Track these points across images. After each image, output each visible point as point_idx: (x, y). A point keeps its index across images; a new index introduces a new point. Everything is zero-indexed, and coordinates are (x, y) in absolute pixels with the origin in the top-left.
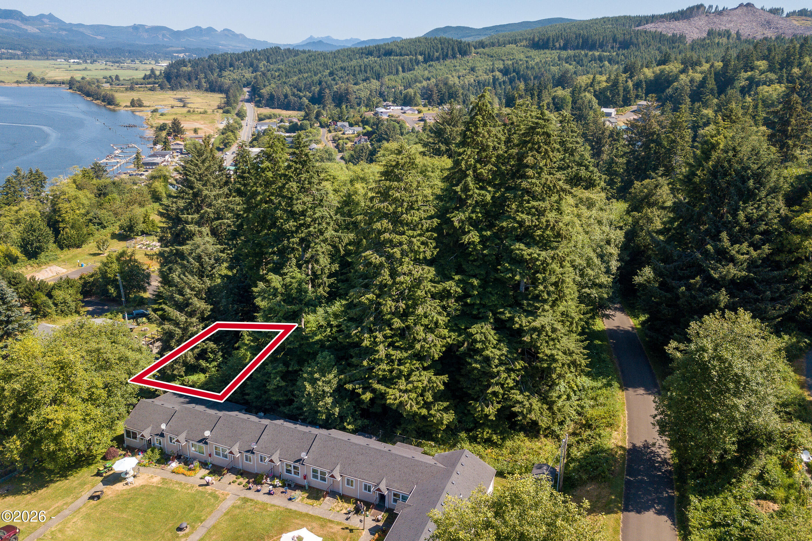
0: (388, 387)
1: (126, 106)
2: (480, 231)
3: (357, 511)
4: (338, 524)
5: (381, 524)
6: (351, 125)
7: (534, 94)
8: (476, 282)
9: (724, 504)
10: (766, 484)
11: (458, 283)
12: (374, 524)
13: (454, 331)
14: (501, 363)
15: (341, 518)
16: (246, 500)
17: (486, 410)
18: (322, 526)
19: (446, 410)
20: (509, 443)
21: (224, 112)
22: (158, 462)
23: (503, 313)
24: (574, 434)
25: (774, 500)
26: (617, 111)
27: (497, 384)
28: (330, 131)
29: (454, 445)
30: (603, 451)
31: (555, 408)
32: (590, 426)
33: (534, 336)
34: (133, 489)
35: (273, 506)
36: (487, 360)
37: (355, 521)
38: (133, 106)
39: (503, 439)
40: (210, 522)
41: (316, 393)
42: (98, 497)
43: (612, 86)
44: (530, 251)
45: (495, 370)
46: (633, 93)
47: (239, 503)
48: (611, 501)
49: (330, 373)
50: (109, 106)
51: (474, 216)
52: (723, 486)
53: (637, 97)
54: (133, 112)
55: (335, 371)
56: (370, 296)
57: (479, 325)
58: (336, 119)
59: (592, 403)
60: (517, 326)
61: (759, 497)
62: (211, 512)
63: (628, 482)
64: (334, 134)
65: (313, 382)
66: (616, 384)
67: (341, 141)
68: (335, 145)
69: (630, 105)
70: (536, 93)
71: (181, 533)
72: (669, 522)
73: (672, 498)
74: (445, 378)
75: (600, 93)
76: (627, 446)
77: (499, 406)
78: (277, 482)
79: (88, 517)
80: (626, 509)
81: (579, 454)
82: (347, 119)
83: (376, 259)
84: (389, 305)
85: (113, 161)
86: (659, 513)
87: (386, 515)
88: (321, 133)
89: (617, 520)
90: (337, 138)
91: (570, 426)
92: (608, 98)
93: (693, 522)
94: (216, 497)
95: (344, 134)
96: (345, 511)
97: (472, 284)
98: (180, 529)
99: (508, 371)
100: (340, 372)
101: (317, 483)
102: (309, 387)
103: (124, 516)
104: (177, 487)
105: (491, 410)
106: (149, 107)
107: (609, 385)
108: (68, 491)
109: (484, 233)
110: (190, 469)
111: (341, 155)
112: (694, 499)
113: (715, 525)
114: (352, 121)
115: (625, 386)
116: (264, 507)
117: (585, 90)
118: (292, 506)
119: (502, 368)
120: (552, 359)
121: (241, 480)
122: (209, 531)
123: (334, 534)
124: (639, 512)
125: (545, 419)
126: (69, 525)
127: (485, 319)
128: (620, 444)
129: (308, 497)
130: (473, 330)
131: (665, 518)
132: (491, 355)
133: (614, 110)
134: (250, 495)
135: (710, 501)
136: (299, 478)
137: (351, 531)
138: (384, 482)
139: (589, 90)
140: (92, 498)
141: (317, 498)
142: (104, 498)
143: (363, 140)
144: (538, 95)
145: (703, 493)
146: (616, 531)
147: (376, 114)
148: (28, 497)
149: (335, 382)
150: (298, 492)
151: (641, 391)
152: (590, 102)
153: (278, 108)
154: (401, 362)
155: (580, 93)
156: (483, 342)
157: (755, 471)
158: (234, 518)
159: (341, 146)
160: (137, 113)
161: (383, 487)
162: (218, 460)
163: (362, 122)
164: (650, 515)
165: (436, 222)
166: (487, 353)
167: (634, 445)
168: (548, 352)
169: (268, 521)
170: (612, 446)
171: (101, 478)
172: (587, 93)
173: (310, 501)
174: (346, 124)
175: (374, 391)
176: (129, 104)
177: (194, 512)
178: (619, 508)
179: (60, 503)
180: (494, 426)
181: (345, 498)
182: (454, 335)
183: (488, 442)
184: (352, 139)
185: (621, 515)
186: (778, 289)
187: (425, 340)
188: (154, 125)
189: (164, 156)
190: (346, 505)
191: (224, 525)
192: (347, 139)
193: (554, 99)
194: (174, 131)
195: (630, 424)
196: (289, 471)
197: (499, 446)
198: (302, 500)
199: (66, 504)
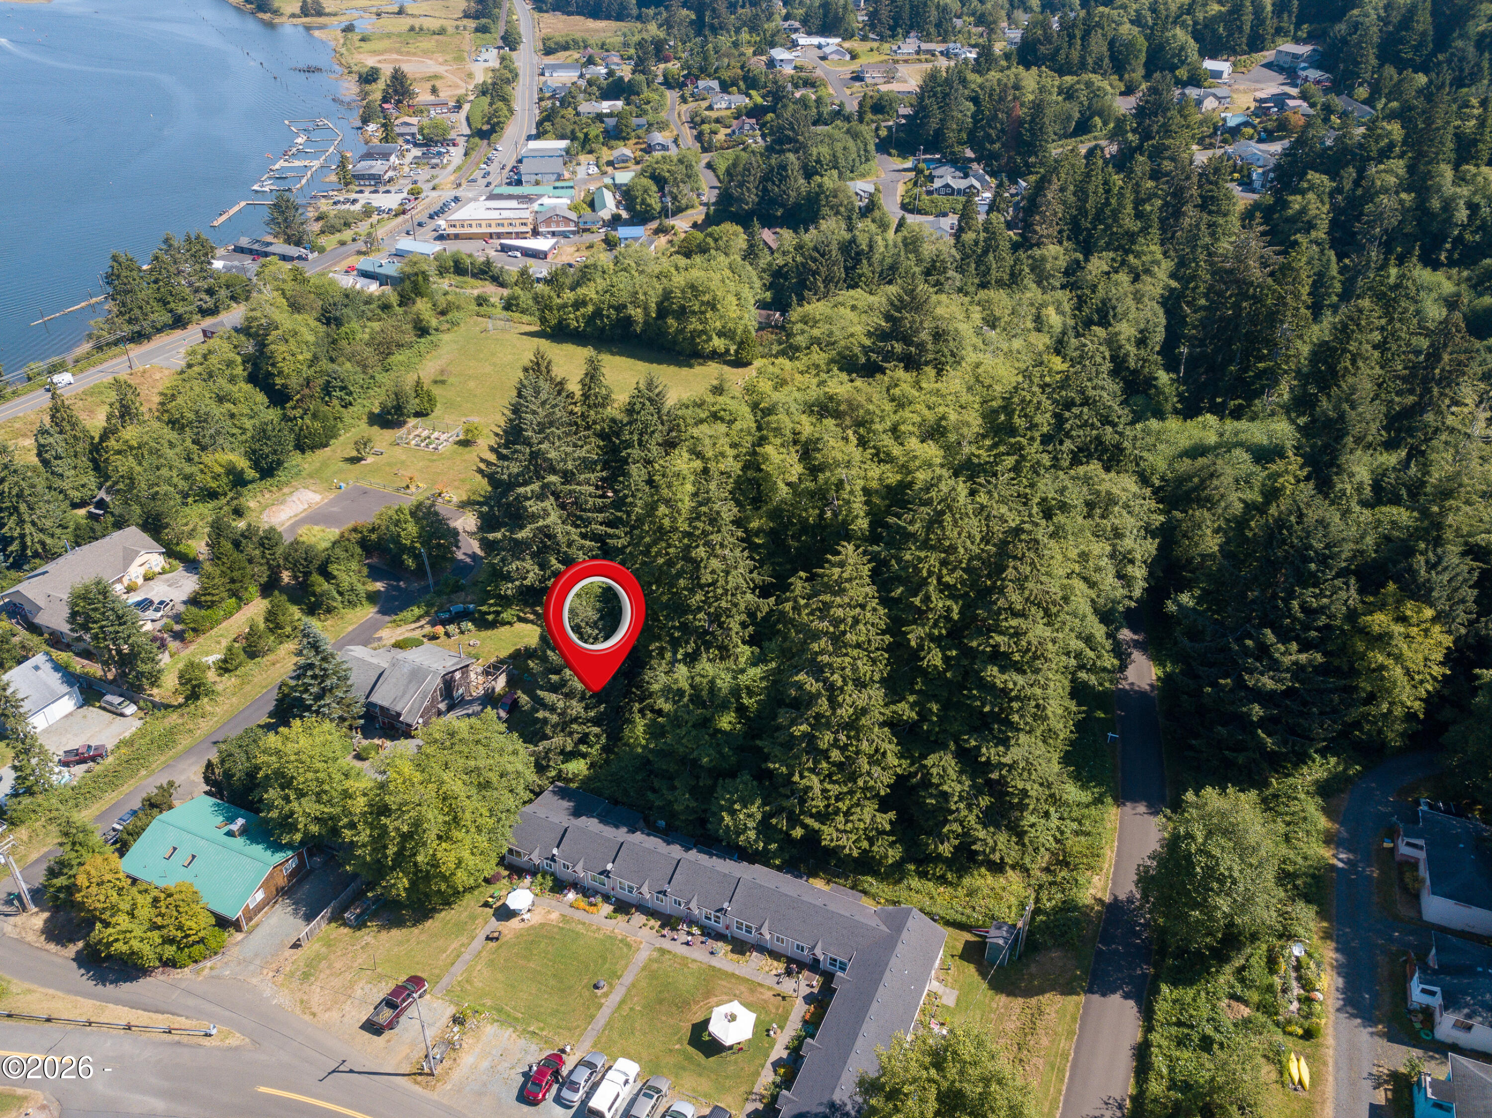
0: (823, 824)
1: (293, 16)
2: (943, 649)
3: (789, 973)
4: (770, 989)
5: (816, 990)
6: (725, 87)
7: (1074, 36)
8: (935, 708)
9: (1194, 1000)
10: (1242, 981)
11: (912, 706)
12: (808, 990)
13: (906, 758)
14: (961, 799)
15: (771, 981)
16: (662, 951)
17: (941, 848)
18: (752, 991)
19: (892, 844)
20: (967, 881)
21: (477, 30)
22: (552, 890)
23: (967, 741)
24: (1047, 870)
25: (1246, 1003)
26: (1234, 65)
27: (955, 821)
28: (684, 100)
29: (899, 881)
30: (1076, 908)
31: (1026, 841)
32: (1067, 864)
33: (1004, 772)
34: (532, 927)
35: (694, 961)
36: (945, 796)
37: (788, 985)
38: (306, 15)
39: (960, 877)
40: (628, 978)
41: (736, 826)
42: (497, 939)
43: (1230, 12)
44: (1006, 677)
45: (954, 807)
46: (1271, 23)
47: (655, 954)
48: (1076, 978)
49: (753, 803)
50: (261, 15)
51: (936, 632)
52: (1200, 975)
53: (1279, 31)
54: (308, 28)
55: (758, 802)
56: (804, 727)
57: (937, 755)
58: (695, 71)
59: (1075, 826)
60: (983, 759)
61: (1234, 997)
62: (626, 966)
63: (1100, 952)
64: (692, 105)
65: (733, 813)
66: (1109, 800)
67: (706, 127)
68: (695, 132)
69: (1262, 50)
70: (1078, 33)
71: (599, 992)
72: (1136, 1009)
73: (1145, 976)
74: (892, 815)
75: (1206, 26)
76: (1107, 898)
77: (957, 842)
78: (695, 930)
79: (491, 963)
80: (1090, 991)
81: (1048, 905)
82: (716, 71)
83: (812, 685)
84: (826, 739)
85: (297, 163)
86: (1126, 996)
87: (821, 980)
88: (669, 102)
89: (1077, 1005)
90: (698, 119)
91: (1044, 859)
92: (1220, 37)
93: (1159, 1016)
94: (629, 946)
95: (710, 108)
96: (774, 972)
97: (930, 710)
98: (596, 987)
99: (969, 807)
100: (764, 804)
101: (742, 934)
102: (727, 819)
103: (532, 965)
104: (580, 928)
105: (946, 849)
106: (335, 15)
107: (1098, 801)
108: (460, 927)
109: (949, 653)
110: (591, 904)
111: (706, 158)
112: (1165, 989)
113: (1179, 1024)
114: (726, 75)
115: (1120, 799)
116: (684, 961)
117: (1175, 23)
118: (715, 962)
119: (962, 806)
120: (1024, 793)
121: (652, 922)
122: (629, 990)
123: (765, 1001)
124: (1104, 995)
125: (1013, 853)
126: (475, 973)
127: (944, 747)
128: (1099, 895)
129: (732, 951)
130: (929, 762)
131: (1131, 1003)
132: (949, 790)
133: (1228, 64)
134: (666, 944)
135: (1182, 991)
136: (720, 927)
137: (784, 998)
138: (819, 945)
139: (1184, 21)
140: (488, 938)
141: (743, 953)
142: (502, 940)
143: (747, 127)
144: (1083, 39)
145: (1175, 983)
146: (1074, 1019)
147: (771, 63)
148: (415, 931)
149: (759, 816)
150: (720, 944)
151: (1142, 808)
152: (1182, 48)
153: (579, 14)
154: (838, 799)
155: (1165, 29)
156: (942, 777)
157: (1239, 962)
158: (653, 976)
159: (706, 137)
160: (317, 33)
161: (818, 952)
162: (624, 895)
163: (745, 78)
164: (1116, 999)
165: (888, 638)
166: (945, 788)
167: (1116, 898)
168: (1020, 786)
169: (691, 981)
170: (1089, 901)
171: (491, 911)
172: (1178, 31)
173: (736, 956)
174: (715, 84)
175: (805, 826)
176: (297, 11)
177: (607, 966)
178: (1082, 988)
179: (455, 945)
180: (950, 863)
181: (775, 955)
182: (905, 763)
183: (942, 880)
184: (727, 122)
185: (1082, 998)
186: (1332, 701)
187: (869, 773)
188: (355, 69)
189: (386, 156)
190: (775, 963)
191: (643, 984)
192: (717, 121)
193: (1111, 44)
194: (396, 92)
195: (1117, 864)
196: (707, 918)
197: (954, 885)
198: (725, 954)
199: (463, 945)
